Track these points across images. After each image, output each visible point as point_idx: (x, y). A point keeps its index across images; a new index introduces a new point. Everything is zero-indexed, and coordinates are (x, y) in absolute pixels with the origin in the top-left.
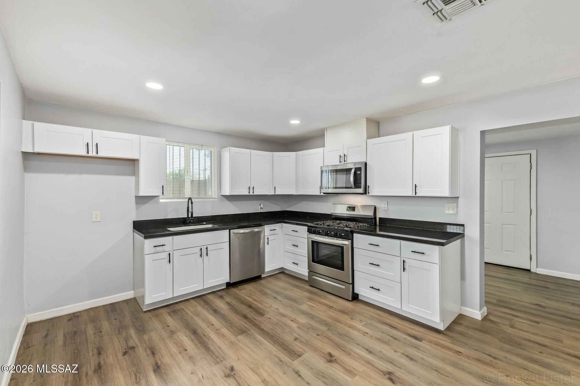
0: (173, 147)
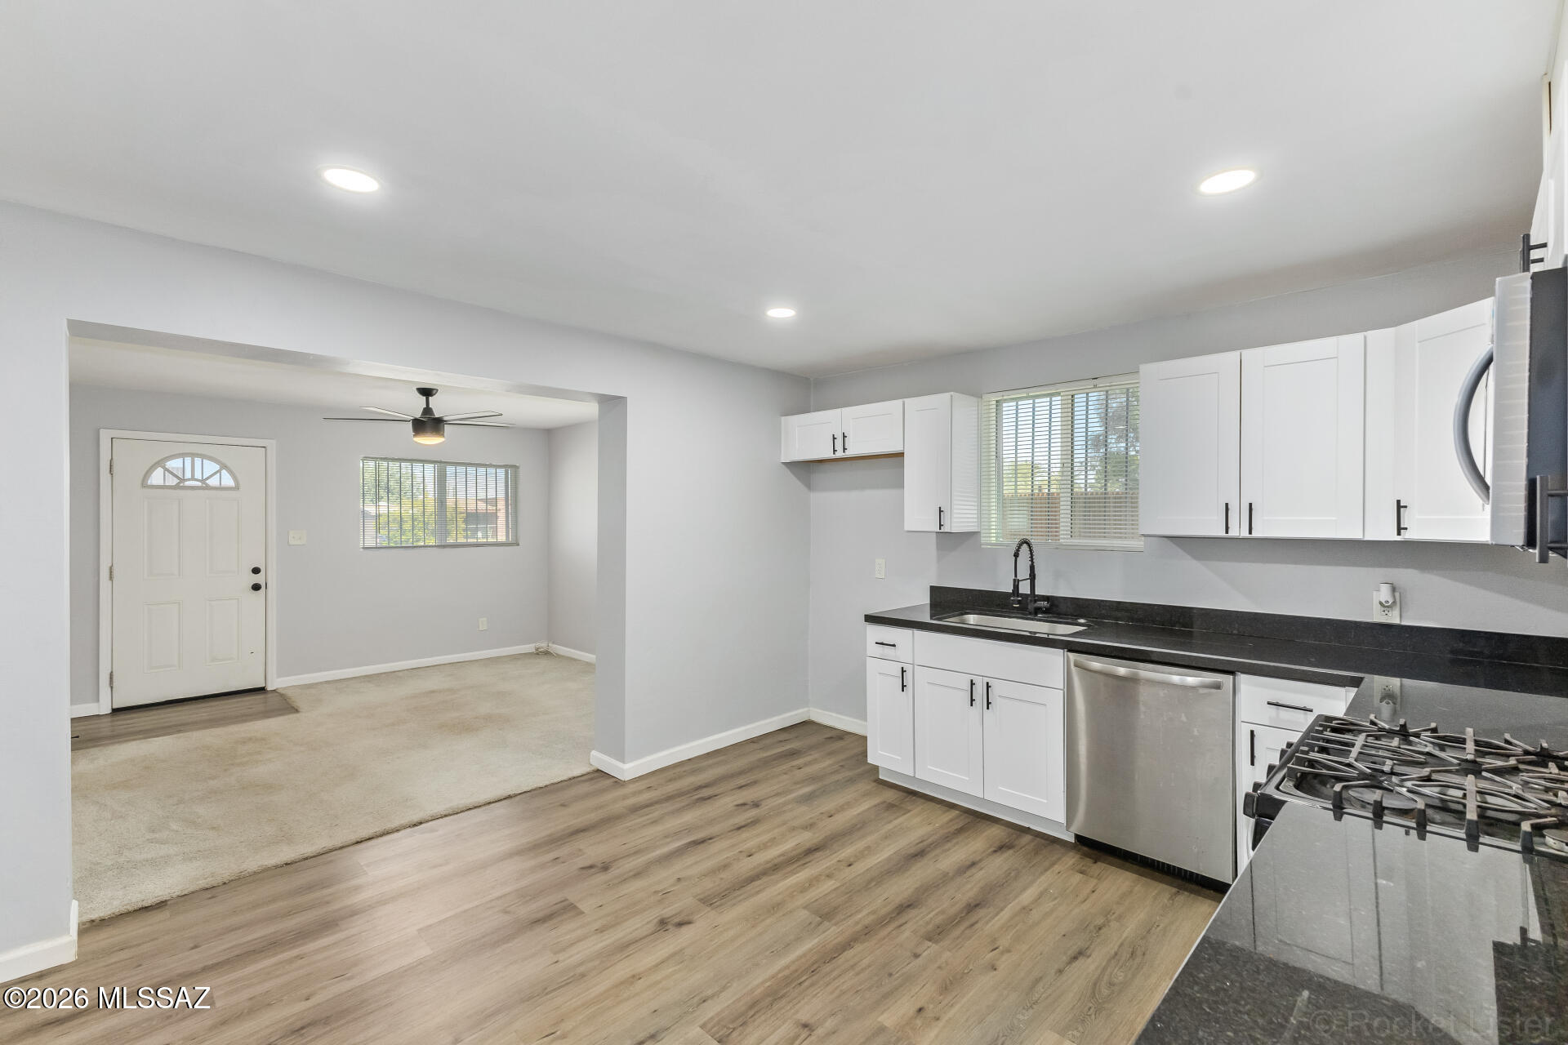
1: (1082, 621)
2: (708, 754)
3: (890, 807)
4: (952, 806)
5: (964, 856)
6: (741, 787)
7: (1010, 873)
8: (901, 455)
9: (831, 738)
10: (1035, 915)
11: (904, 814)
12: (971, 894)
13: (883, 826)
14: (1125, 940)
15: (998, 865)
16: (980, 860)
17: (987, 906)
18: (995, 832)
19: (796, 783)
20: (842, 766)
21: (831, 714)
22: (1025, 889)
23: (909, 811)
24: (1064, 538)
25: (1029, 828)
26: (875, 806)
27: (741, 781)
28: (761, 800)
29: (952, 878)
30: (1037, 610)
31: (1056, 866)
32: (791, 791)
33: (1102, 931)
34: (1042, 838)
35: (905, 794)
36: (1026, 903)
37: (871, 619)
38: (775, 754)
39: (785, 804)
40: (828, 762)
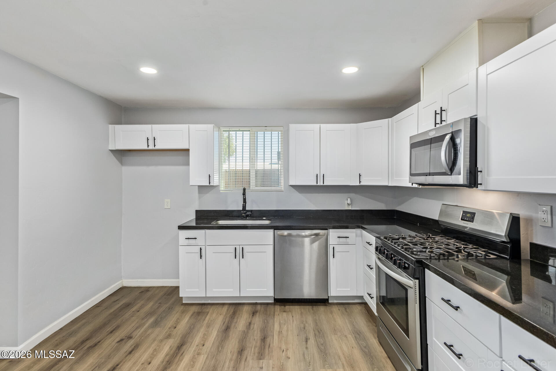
0: (236, 133)
1: (264, 218)
2: (72, 322)
3: (199, 313)
4: (223, 304)
5: (244, 322)
6: (111, 332)
7: (265, 322)
8: (188, 150)
9: (142, 292)
10: (284, 332)
11: (207, 314)
12: (259, 335)
13: (203, 322)
14: (313, 328)
15: (258, 321)
16: (251, 321)
17: (268, 337)
18: (246, 308)
19: (143, 319)
20: (160, 303)
21: (137, 280)
22: (274, 325)
23: (208, 312)
24: (252, 187)
25: (256, 302)
26: (192, 315)
27: (109, 329)
28: (131, 334)
29: (248, 332)
30: (247, 216)
31: (276, 313)
32: (144, 324)
33: (306, 328)
34: (263, 305)
35: (201, 306)
36: (278, 330)
37: (181, 228)
38: (118, 309)
39: (146, 331)
40: (151, 304)
